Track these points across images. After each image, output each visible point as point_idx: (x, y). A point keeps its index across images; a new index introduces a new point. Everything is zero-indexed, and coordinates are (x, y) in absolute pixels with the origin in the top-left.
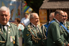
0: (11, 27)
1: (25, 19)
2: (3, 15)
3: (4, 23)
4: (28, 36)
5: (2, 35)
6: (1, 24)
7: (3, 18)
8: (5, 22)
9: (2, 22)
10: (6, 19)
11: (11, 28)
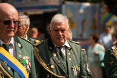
0: (71, 48)
1: (104, 36)
2: (57, 30)
3: (61, 43)
4: (112, 64)
5: (59, 65)
6: (55, 46)
7: (57, 34)
8: (63, 41)
9: (58, 41)
10: (62, 36)
11: (71, 50)
